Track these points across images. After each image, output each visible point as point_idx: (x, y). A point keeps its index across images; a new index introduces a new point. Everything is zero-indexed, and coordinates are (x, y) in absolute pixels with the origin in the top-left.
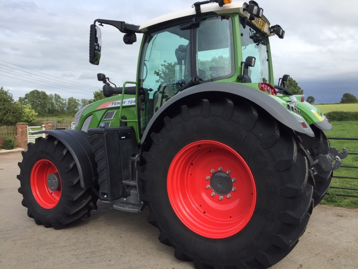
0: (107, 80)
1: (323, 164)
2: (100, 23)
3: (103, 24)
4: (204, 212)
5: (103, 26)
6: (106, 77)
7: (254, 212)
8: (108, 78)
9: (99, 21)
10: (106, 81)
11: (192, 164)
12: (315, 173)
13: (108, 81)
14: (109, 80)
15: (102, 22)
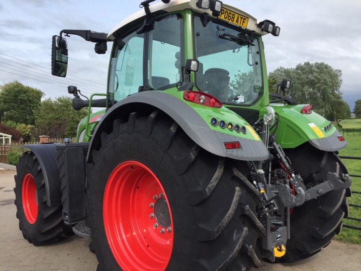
0: (78, 92)
1: (283, 197)
2: (66, 34)
3: (69, 35)
4: (148, 246)
5: (69, 36)
6: (78, 89)
7: (172, 255)
8: (79, 91)
9: (64, 31)
10: (77, 94)
11: (138, 187)
12: (275, 208)
13: (79, 94)
14: (80, 92)
15: (68, 32)
